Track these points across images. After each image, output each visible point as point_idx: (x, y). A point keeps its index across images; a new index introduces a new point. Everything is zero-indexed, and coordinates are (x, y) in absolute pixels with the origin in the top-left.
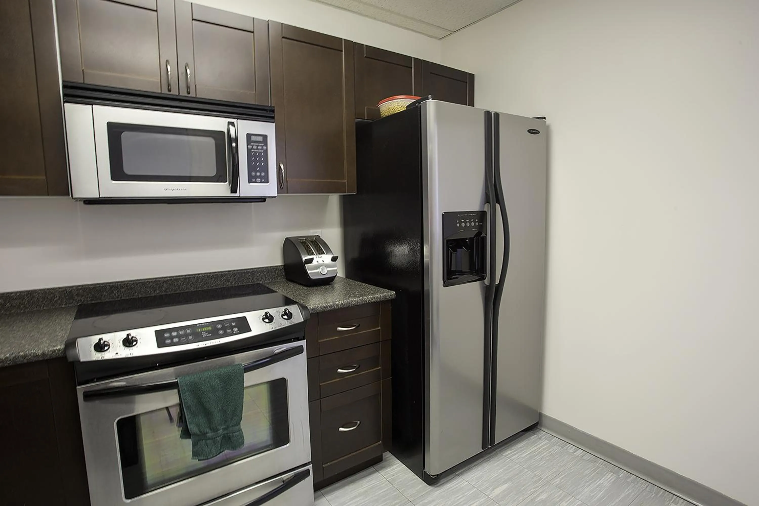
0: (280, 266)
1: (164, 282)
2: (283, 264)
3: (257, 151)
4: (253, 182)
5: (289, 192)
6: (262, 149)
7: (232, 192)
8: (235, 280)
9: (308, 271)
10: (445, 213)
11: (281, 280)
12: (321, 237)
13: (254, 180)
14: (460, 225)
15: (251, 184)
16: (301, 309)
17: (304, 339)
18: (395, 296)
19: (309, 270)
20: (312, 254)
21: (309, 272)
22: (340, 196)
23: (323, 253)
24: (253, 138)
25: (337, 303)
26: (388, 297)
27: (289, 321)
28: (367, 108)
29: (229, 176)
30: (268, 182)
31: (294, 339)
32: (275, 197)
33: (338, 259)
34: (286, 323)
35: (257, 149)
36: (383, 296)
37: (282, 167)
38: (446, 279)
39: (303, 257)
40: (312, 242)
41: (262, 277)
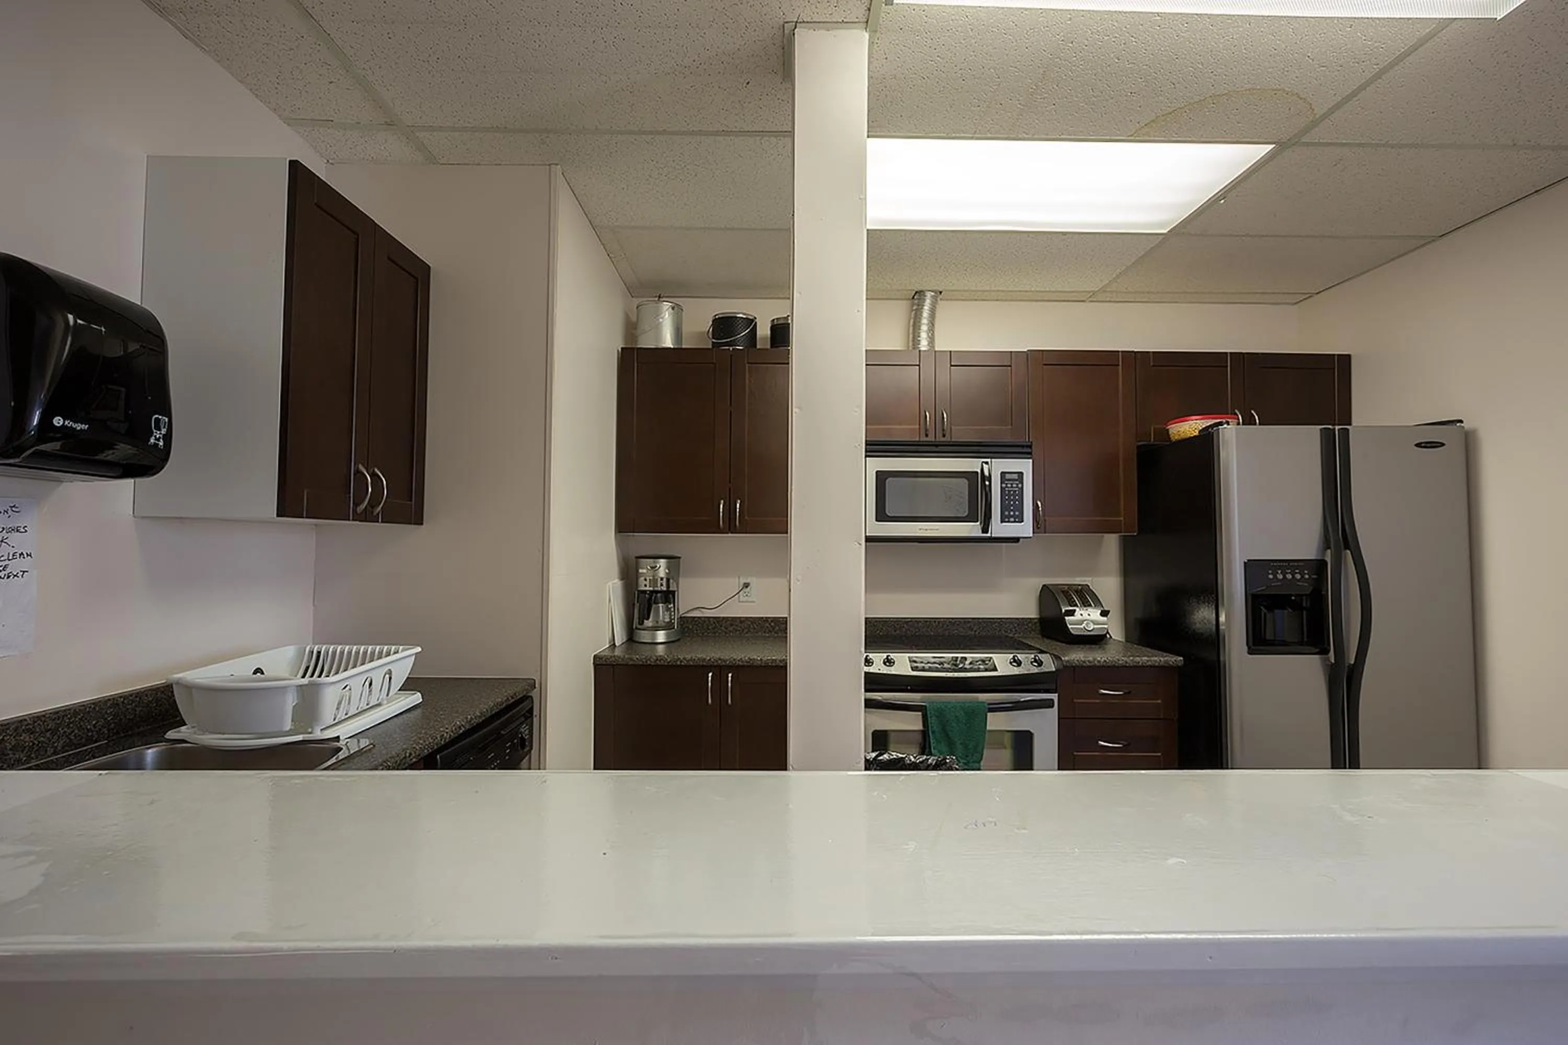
0: (1034, 619)
1: (907, 623)
2: (1038, 616)
3: (1011, 489)
4: (1006, 522)
5: (1047, 531)
6: (1017, 487)
7: (983, 532)
8: (979, 628)
9: (1068, 625)
10: (1249, 560)
11: (1036, 636)
12: (1091, 587)
13: (1007, 520)
14: (1275, 576)
15: (1004, 524)
16: (1054, 658)
17: (1055, 693)
18: (1183, 663)
19: (1070, 625)
20: (1076, 605)
21: (1070, 627)
22: (1120, 536)
23: (1090, 605)
24: (1008, 476)
25: (1099, 659)
26: (1171, 663)
27: (1039, 668)
28: (1154, 428)
29: (981, 515)
30: (1022, 521)
31: (1043, 690)
32: (1030, 538)
33: (1110, 614)
34: (1035, 670)
35: (1012, 487)
36: (1164, 661)
37: (1039, 503)
38: (1251, 644)
39: (1062, 607)
40: (1077, 591)
41: (1011, 630)
